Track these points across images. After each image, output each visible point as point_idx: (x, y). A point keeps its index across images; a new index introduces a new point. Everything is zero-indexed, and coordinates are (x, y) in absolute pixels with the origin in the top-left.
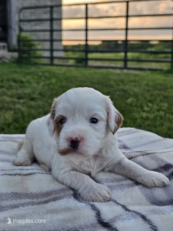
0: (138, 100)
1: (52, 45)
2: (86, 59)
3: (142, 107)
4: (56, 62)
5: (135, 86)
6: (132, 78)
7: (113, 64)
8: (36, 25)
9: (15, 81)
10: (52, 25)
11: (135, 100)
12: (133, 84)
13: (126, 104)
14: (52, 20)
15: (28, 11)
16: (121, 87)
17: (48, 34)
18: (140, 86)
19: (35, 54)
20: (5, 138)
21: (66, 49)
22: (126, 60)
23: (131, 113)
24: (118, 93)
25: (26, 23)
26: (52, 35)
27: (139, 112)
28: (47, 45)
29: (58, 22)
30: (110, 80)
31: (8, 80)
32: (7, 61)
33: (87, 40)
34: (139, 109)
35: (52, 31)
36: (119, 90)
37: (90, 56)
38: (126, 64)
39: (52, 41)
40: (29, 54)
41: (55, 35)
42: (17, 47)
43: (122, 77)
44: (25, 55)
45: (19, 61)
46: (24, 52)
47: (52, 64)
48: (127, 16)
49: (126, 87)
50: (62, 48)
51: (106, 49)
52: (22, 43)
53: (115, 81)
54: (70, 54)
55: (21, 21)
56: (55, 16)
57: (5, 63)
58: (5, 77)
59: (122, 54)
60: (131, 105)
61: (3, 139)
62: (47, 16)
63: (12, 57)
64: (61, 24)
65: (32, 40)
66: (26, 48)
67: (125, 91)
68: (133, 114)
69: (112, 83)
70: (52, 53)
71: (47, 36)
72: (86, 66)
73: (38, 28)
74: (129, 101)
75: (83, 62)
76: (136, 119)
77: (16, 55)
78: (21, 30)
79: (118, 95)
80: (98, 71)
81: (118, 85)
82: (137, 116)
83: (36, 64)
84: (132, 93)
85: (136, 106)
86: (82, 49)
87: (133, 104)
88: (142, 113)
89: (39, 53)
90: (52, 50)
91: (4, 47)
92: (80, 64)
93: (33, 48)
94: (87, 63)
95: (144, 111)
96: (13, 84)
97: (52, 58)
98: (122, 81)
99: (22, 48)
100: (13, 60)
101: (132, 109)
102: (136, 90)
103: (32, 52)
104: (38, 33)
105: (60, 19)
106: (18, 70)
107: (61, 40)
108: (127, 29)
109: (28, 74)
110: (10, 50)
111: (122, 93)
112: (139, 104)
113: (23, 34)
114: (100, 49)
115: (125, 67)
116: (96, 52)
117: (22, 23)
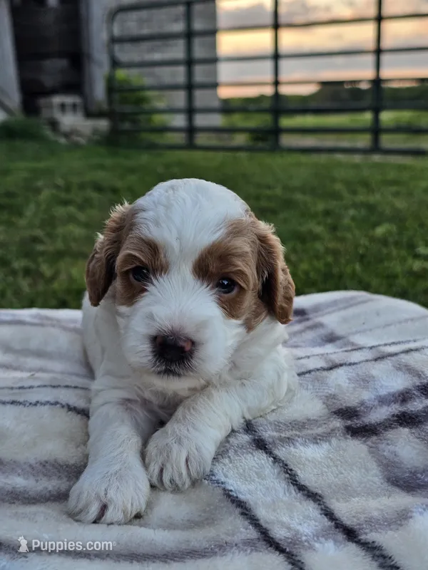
0: (402, 229)
1: (190, 98)
2: (276, 131)
3: (411, 247)
4: (201, 139)
5: (397, 194)
6: (392, 175)
7: (345, 142)
8: (152, 50)
9: (98, 188)
10: (189, 48)
11: (394, 228)
12: (394, 189)
13: (372, 239)
14: (189, 35)
15: (134, 15)
16: (361, 197)
17: (181, 70)
18: (410, 194)
19: (149, 120)
20: (41, 317)
21: (228, 107)
22: (376, 130)
23: (381, 261)
24: (352, 212)
25: (127, 46)
26: (190, 74)
27: (403, 260)
28: (179, 99)
29: (208, 39)
30: (333, 180)
31: (82, 186)
32: (82, 141)
33: (276, 83)
34: (404, 253)
35: (190, 63)
36: (355, 206)
37: (286, 122)
38: (376, 140)
39: (190, 87)
40: (134, 122)
41: (200, 74)
42: (105, 107)
43: (366, 173)
44: (127, 126)
45: (112, 141)
46: (124, 117)
47: (191, 145)
48: (379, 19)
49: (374, 198)
50: (216, 104)
51: (328, 105)
52: (117, 96)
53: (348, 183)
54: (238, 120)
55: (114, 40)
56: (198, 25)
57: (76, 146)
58: (75, 180)
59: (367, 117)
60: (384, 242)
61: (36, 321)
62: (179, 27)
63: (95, 131)
64: (213, 46)
65: (142, 88)
66: (128, 109)
67: (371, 208)
68: (386, 264)
69: (338, 186)
70: (190, 119)
71: (179, 74)
72: (276, 148)
73: (157, 56)
74: (380, 231)
75: (268, 138)
76: (395, 276)
77: (103, 124)
78: (115, 64)
79: (353, 219)
80: (304, 159)
81: (354, 193)
82: (398, 269)
83: (152, 147)
84: (388, 211)
85: (397, 244)
86: (266, 105)
87: (391, 240)
88: (410, 261)
89: (158, 119)
90: (190, 111)
91: (74, 106)
92: (260, 144)
93: (146, 106)
94: (277, 140)
95: (417, 256)
96: (94, 195)
97: (191, 130)
98: (366, 184)
99: (118, 108)
100: (96, 137)
101: (385, 251)
102: (400, 204)
103: (142, 117)
104: (157, 70)
105: (212, 33)
106: (108, 161)
107: (214, 85)
108: (378, 52)
109: (132, 170)
110: (89, 114)
111: (363, 212)
112: (405, 239)
113: (121, 74)
114: (313, 105)
115: (376, 148)
116: (304, 111)
117: (117, 47)
